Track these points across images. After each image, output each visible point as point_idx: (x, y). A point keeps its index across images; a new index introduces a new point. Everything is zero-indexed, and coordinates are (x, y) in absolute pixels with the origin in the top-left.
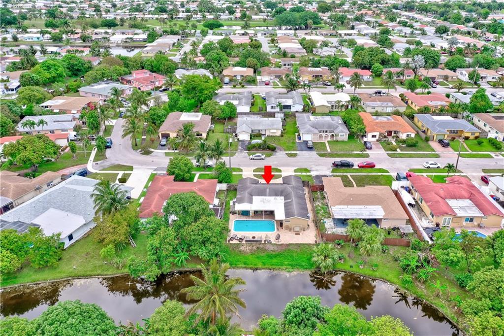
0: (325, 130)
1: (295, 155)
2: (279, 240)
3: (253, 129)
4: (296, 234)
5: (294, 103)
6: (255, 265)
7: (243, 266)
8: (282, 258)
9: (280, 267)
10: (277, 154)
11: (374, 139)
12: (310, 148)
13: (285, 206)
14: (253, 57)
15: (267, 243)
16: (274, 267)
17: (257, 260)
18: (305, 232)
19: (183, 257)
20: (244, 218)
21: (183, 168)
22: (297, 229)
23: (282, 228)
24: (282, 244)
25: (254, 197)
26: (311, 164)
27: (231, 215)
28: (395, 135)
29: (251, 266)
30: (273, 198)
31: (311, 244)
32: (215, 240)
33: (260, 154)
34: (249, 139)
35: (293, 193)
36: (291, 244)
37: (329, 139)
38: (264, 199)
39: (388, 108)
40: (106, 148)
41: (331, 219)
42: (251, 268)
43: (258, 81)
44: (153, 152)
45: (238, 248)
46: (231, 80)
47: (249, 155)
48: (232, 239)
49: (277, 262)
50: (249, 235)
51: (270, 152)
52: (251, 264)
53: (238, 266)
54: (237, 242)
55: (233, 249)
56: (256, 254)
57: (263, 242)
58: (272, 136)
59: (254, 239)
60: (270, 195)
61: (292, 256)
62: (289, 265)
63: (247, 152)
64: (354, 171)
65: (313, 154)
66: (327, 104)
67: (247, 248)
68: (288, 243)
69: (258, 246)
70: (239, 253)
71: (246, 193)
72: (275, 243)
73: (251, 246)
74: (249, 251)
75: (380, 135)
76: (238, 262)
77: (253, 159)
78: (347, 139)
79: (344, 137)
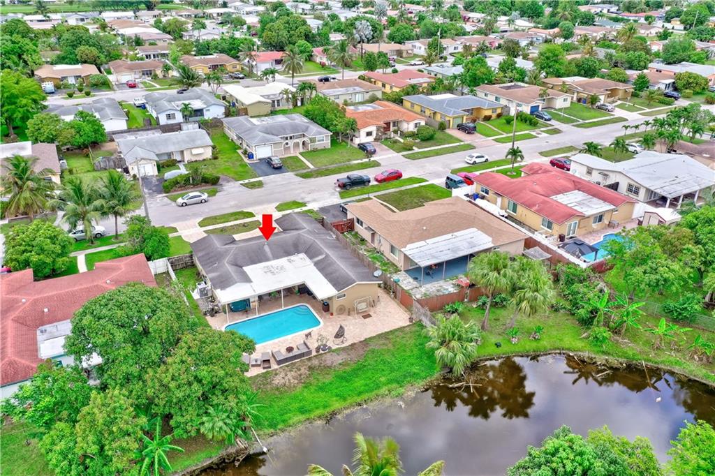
0: (289, 136)
1: (260, 184)
2: (345, 339)
3: (158, 152)
4: (365, 317)
5: (209, 105)
6: (325, 407)
8: (369, 374)
9: (376, 391)
10: (226, 188)
11: (371, 139)
12: (278, 169)
13: (322, 270)
14: (87, 43)
15: (321, 352)
16: (365, 396)
17: (322, 394)
18: (377, 309)
19: (161, 451)
20: (241, 318)
21: (49, 246)
22: (363, 306)
23: (332, 314)
24: (353, 345)
25: (245, 269)
26: (298, 191)
27: (209, 318)
28: (396, 128)
29: (318, 412)
30: (283, 261)
31: (404, 327)
33: (198, 193)
34: (157, 173)
35: (318, 242)
36: (370, 338)
37: (301, 150)
38: (268, 267)
39: (357, 95)
41: (402, 272)
42: (320, 418)
43: (114, 83)
45: (270, 383)
46: (57, 87)
47: (174, 200)
49: (367, 385)
50: (276, 347)
51: (211, 187)
52: (317, 408)
53: (291, 422)
54: (260, 371)
56: (315, 382)
57: (314, 353)
58: (196, 161)
59: (293, 354)
60: (276, 257)
61: (383, 361)
62: (390, 382)
63: (165, 194)
64: (376, 189)
65: (289, 176)
66: (263, 99)
67: (289, 376)
68: (363, 339)
69: (310, 364)
70: (277, 393)
71: (227, 265)
72: (337, 346)
73: (294, 370)
74: (296, 381)
75: (378, 130)
76: (286, 413)
77: (186, 205)
78: (330, 144)
79: (325, 142)
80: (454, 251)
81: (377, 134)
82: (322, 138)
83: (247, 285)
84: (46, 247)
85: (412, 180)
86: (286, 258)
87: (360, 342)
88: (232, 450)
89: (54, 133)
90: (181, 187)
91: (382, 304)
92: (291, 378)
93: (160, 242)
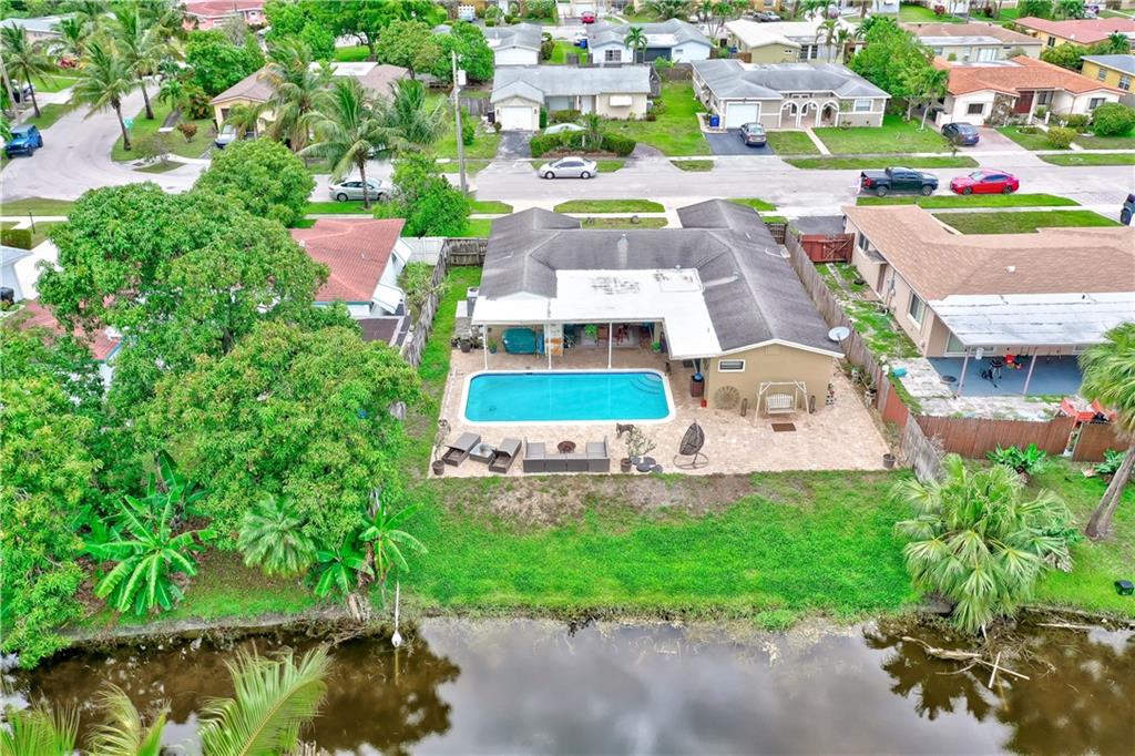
0: (801, 92)
1: (708, 166)
2: (700, 459)
3: (549, 93)
4: (777, 428)
6: (579, 592)
7: (514, 597)
8: (722, 553)
9: (718, 598)
10: (638, 163)
11: (977, 120)
12: (757, 147)
13: (713, 304)
15: (634, 470)
16: (686, 600)
17: (588, 563)
18: (816, 419)
19: (154, 560)
20: (516, 367)
21: (261, 178)
22: (780, 402)
23: (704, 404)
24: (715, 476)
25: (559, 273)
26: (773, 186)
27: (457, 353)
28: (1044, 107)
29: (556, 599)
30: (645, 276)
31: (864, 473)
32: (336, 453)
34: (537, 128)
35: (737, 254)
36: (765, 475)
37: (818, 122)
38: (605, 279)
39: (983, 51)
40: (10, 157)
41: (924, 360)
42: (556, 613)
43: (562, 15)
44: (181, 164)
45: (486, 504)
46: (480, 14)
47: (537, 168)
48: (454, 455)
49: (703, 575)
50: (544, 435)
51: (611, 159)
52: (559, 589)
53: (485, 599)
54: (480, 471)
55: (458, 509)
56: (585, 530)
57: (615, 469)
58: (615, 119)
59: (569, 456)
60: (634, 264)
61: (776, 538)
62: (769, 586)
63: (531, 159)
64: (942, 203)
65: (772, 162)
66: (785, 41)
67: (535, 501)
68: (745, 471)
69: (593, 489)
70: (490, 526)
71: (526, 259)
72: (678, 471)
73: (552, 491)
74: (544, 516)
75: (997, 102)
76: (484, 576)
77: (554, 177)
78: (881, 119)
79: (871, 112)
80: (1071, 329)
81: (994, 112)
82: (868, 102)
83: (542, 301)
84: (253, 179)
85: (1039, 199)
86: (654, 271)
87: (737, 476)
88: (332, 615)
89: (411, 51)
90: (563, 151)
91: (836, 411)
92: (535, 506)
93: (442, 206)
